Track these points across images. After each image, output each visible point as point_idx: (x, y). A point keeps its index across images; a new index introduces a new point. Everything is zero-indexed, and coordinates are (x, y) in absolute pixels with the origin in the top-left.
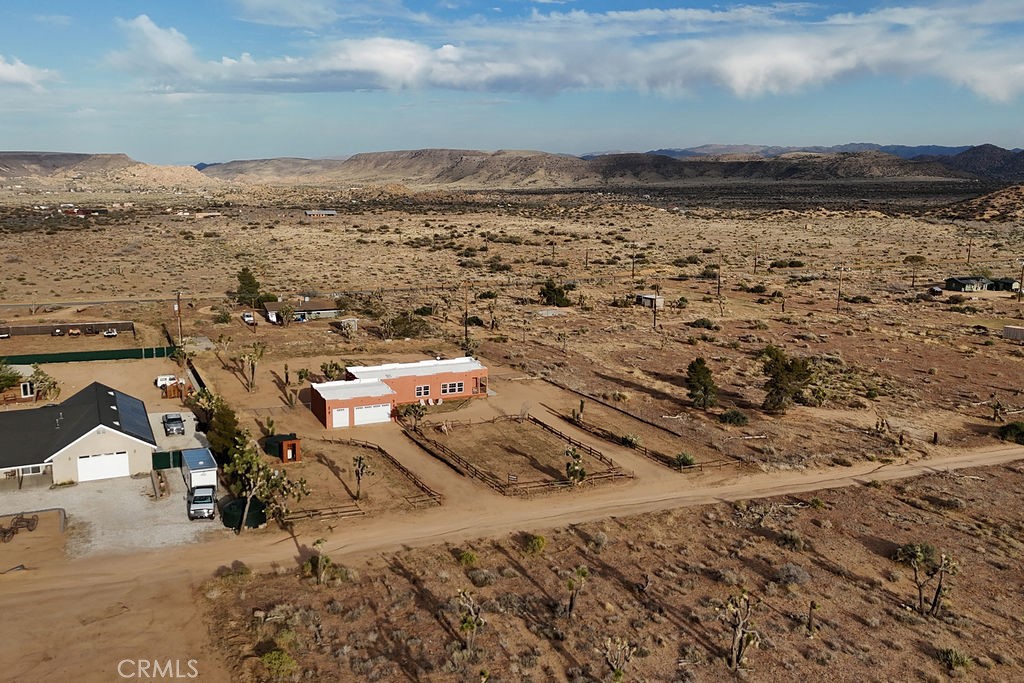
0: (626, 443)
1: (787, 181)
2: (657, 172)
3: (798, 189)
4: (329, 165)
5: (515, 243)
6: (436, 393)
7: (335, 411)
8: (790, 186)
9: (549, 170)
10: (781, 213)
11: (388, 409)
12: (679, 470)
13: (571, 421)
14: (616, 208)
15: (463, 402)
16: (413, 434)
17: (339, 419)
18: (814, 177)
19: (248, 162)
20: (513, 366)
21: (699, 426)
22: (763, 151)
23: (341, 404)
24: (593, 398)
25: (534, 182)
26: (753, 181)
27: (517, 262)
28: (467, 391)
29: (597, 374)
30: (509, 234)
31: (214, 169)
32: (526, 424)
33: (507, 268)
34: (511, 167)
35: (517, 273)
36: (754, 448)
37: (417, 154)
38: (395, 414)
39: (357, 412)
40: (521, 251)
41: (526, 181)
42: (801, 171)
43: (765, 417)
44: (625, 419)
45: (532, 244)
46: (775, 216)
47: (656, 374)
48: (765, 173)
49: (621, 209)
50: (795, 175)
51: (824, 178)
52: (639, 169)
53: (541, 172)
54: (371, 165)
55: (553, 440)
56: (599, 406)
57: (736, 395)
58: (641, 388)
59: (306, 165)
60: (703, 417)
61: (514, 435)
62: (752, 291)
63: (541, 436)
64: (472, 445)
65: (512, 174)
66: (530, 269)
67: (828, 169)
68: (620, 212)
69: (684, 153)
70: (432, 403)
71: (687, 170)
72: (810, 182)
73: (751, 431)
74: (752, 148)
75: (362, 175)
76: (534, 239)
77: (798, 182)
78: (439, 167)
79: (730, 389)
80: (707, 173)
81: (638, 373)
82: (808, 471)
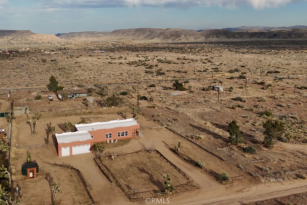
0: (197, 165)
1: (273, 39)
2: (226, 36)
3: (277, 42)
4: (105, 34)
5: (169, 63)
6: (115, 136)
7: (63, 149)
8: (274, 41)
9: (185, 36)
10: (271, 51)
11: (89, 147)
12: (221, 183)
13: (174, 151)
14: (209, 49)
15: (127, 141)
16: (98, 161)
17: (65, 152)
18: (283, 38)
19: (75, 33)
20: (155, 120)
21: (233, 154)
22: (264, 29)
23: (65, 145)
24: (186, 138)
25: (180, 40)
26: (261, 39)
27: (168, 71)
28: (130, 135)
29: (191, 125)
30: (168, 59)
31: (63, 36)
32: (153, 154)
33: (163, 74)
34: (172, 34)
35: (167, 75)
36: (258, 168)
37: (138, 30)
38: (93, 148)
39: (73, 148)
40: (170, 67)
41: (177, 39)
42: (278, 35)
43: (264, 149)
44: (200, 150)
45: (176, 64)
46: (269, 53)
47: (217, 125)
48: (265, 36)
49: (211, 50)
50: (276, 37)
51: (287, 38)
52: (219, 35)
53: (183, 36)
54: (121, 34)
55: (164, 163)
56: (189, 142)
57: (251, 136)
58: (209, 132)
59: (97, 34)
60: (236, 149)
61: (146, 160)
62: (259, 84)
63: (158, 160)
64: (124, 167)
65: (172, 37)
66: (172, 74)
67: (288, 35)
68: (211, 51)
69: (235, 29)
70: (112, 142)
71: (236, 35)
72: (282, 40)
73: (258, 158)
74: (260, 27)
75: (117, 37)
76: (177, 61)
77: (277, 39)
78: (146, 34)
79: (249, 133)
80: (244, 36)
81: (209, 124)
82: (285, 182)
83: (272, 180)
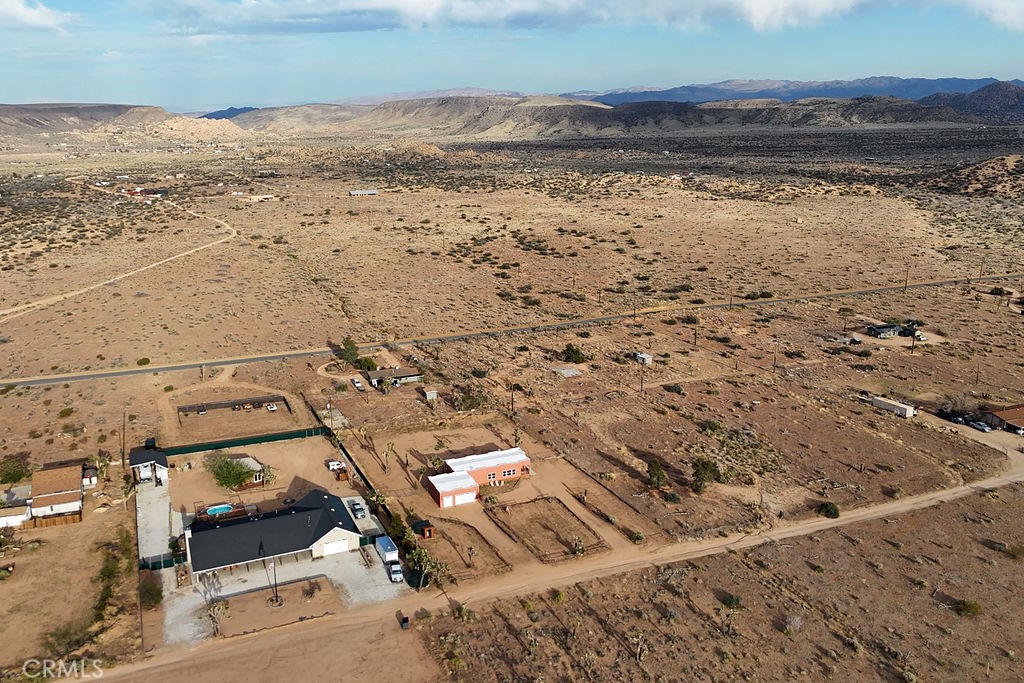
0: (608, 520)
6: (500, 476)
7: (445, 499)
11: (474, 495)
12: (634, 543)
13: (580, 500)
15: (515, 483)
17: (447, 502)
20: (545, 443)
21: (652, 504)
23: (448, 494)
24: (592, 477)
28: (518, 474)
29: (599, 453)
32: (554, 504)
36: (679, 523)
38: (479, 497)
39: (457, 497)
44: (611, 497)
47: (635, 451)
49: (639, 181)
55: (569, 518)
56: (597, 485)
57: (680, 473)
58: (625, 467)
60: (656, 495)
61: (548, 513)
63: (562, 514)
64: (524, 522)
68: (637, 187)
70: (498, 485)
73: (681, 509)
79: (678, 466)
81: (624, 449)
82: (703, 542)
83: (690, 539)
